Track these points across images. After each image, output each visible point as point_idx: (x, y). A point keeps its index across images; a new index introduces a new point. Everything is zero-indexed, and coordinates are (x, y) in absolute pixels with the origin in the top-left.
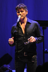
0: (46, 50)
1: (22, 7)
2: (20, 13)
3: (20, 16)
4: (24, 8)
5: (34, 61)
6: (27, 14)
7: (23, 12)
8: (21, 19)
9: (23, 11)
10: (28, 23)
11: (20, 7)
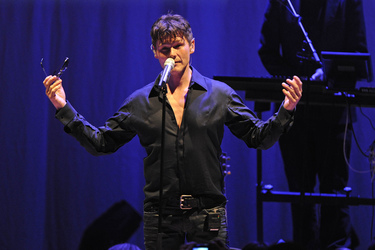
0: (268, 190)
1: (178, 29)
2: (173, 51)
3: (169, 62)
4: (183, 33)
5: (219, 228)
6: (193, 50)
7: (183, 48)
8: (175, 71)
9: (182, 45)
10: (194, 86)
11: (171, 28)
